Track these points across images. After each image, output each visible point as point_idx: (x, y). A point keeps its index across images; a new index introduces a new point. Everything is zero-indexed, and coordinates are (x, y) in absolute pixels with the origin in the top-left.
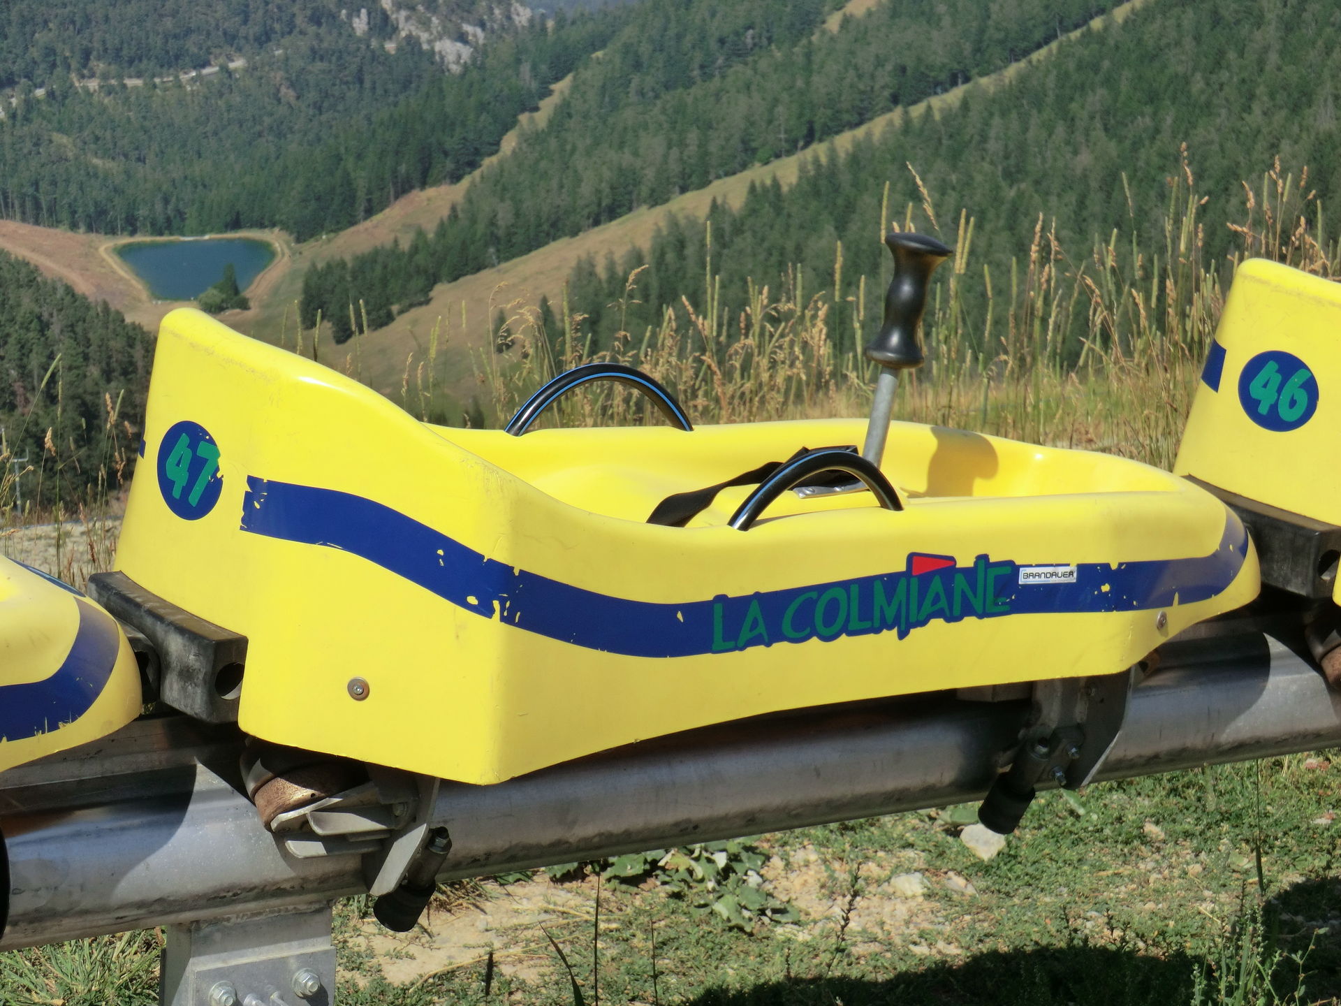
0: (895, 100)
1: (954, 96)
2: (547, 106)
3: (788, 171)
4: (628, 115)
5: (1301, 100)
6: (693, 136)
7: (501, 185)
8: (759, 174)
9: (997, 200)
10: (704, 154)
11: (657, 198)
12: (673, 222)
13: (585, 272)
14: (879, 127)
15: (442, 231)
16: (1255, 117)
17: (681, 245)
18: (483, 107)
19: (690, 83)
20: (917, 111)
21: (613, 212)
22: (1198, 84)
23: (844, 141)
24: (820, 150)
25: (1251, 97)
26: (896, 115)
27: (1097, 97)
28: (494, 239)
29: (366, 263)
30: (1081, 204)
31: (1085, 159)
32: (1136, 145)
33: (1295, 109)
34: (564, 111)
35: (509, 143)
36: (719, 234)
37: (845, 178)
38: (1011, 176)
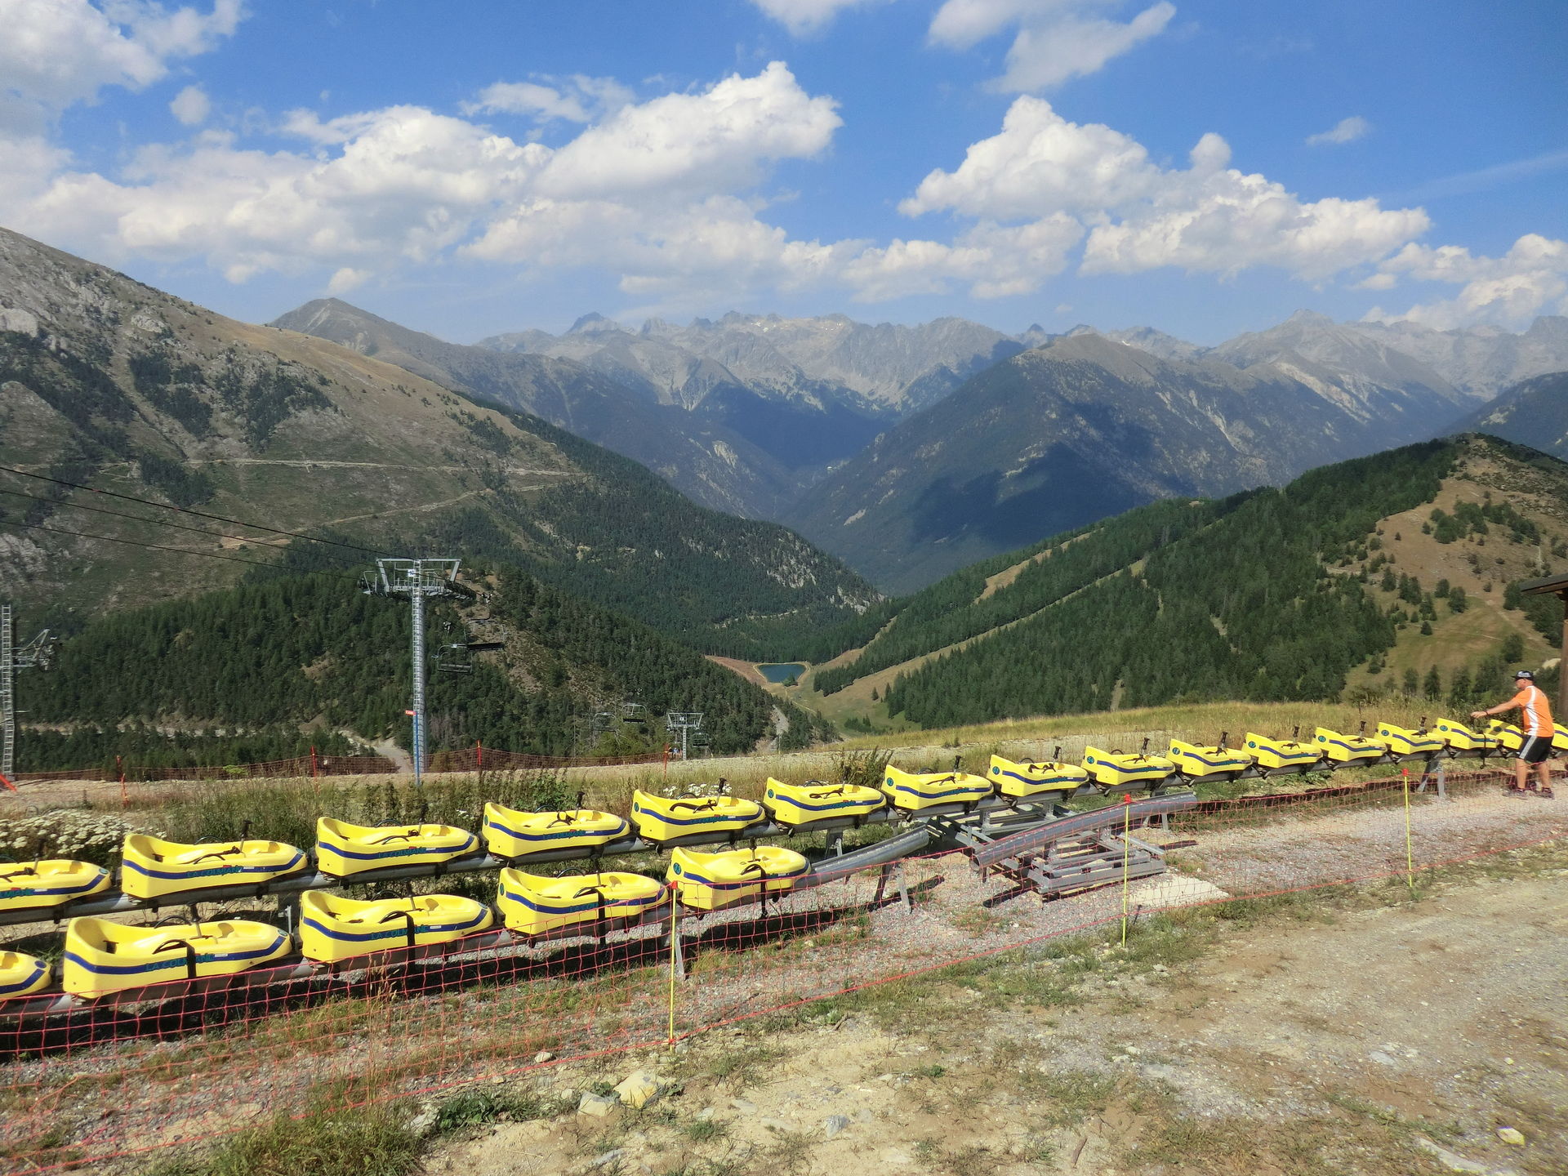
0: (996, 625)
1: (1014, 624)
2: (889, 625)
3: (963, 646)
4: (914, 629)
5: (1120, 626)
6: (934, 635)
7: (874, 649)
8: (954, 647)
9: (1027, 655)
10: (937, 640)
11: (922, 655)
12: (928, 662)
13: (901, 676)
14: (991, 633)
15: (857, 663)
16: (1107, 631)
17: (930, 668)
18: (869, 625)
19: (932, 619)
20: (1003, 628)
21: (909, 658)
22: (1089, 621)
23: (980, 637)
24: (973, 639)
25: (1105, 625)
26: (996, 629)
27: (1058, 625)
28: (873, 666)
29: (833, 672)
30: (1054, 658)
31: (1055, 643)
32: (1071, 639)
33: (1119, 630)
34: (894, 627)
35: (878, 636)
36: (942, 666)
37: (981, 648)
38: (1032, 648)
